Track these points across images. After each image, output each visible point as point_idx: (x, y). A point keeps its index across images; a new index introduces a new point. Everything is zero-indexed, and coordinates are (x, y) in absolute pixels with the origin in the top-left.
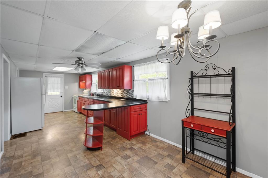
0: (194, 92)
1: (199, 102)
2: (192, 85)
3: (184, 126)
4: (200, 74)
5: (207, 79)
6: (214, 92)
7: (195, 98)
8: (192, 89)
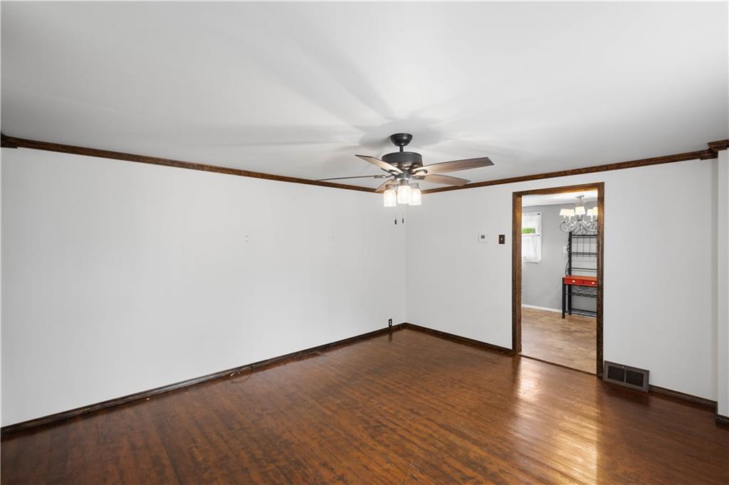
0: (573, 251)
1: (576, 262)
2: (570, 244)
3: (565, 283)
4: (580, 233)
5: (587, 240)
6: (587, 251)
7: (573, 258)
8: (570, 248)
